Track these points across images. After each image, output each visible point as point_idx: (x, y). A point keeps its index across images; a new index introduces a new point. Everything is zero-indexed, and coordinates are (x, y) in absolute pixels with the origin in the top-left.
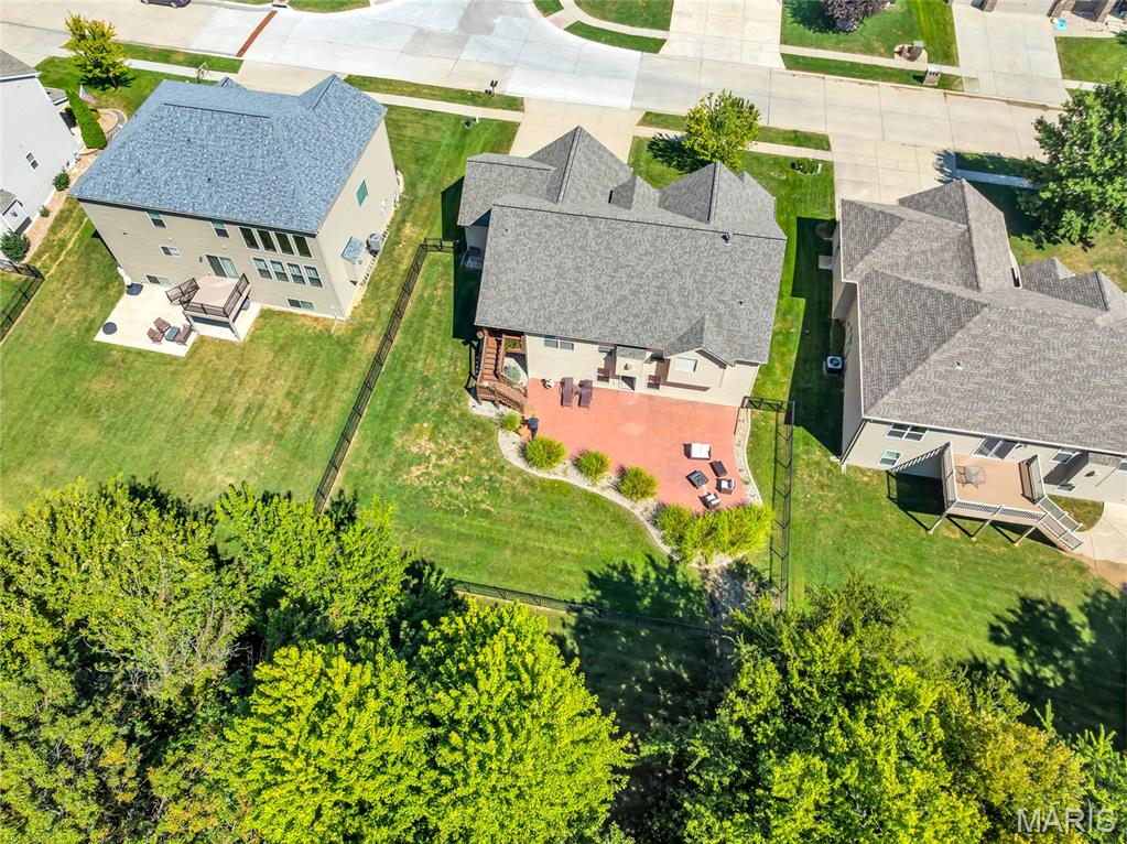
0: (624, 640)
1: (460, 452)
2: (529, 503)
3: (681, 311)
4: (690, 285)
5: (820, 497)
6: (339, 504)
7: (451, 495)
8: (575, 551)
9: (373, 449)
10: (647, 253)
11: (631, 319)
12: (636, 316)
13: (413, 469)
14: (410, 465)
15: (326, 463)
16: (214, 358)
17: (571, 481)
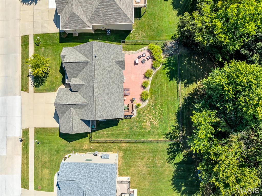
0: (182, 71)
1: (148, 115)
2: (156, 97)
3: (114, 67)
4: (108, 65)
5: (142, 35)
6: (167, 137)
7: (159, 114)
8: (165, 85)
9: (152, 135)
10: (102, 77)
11: (117, 79)
12: (117, 78)
13: (154, 124)
14: (154, 125)
15: (158, 144)
16: (136, 182)
17: (149, 89)
